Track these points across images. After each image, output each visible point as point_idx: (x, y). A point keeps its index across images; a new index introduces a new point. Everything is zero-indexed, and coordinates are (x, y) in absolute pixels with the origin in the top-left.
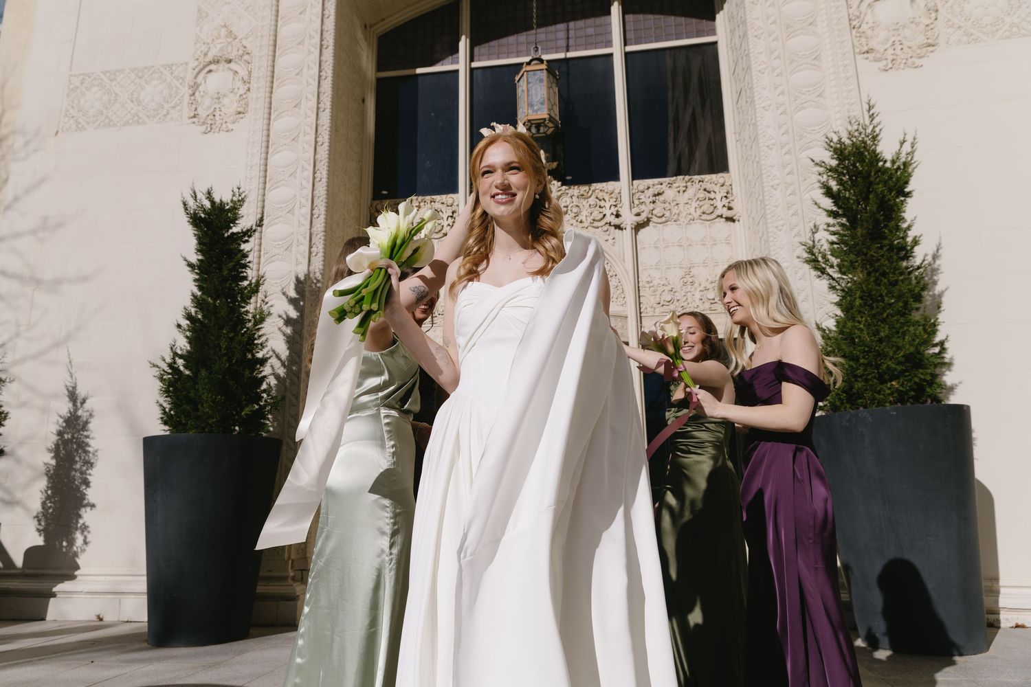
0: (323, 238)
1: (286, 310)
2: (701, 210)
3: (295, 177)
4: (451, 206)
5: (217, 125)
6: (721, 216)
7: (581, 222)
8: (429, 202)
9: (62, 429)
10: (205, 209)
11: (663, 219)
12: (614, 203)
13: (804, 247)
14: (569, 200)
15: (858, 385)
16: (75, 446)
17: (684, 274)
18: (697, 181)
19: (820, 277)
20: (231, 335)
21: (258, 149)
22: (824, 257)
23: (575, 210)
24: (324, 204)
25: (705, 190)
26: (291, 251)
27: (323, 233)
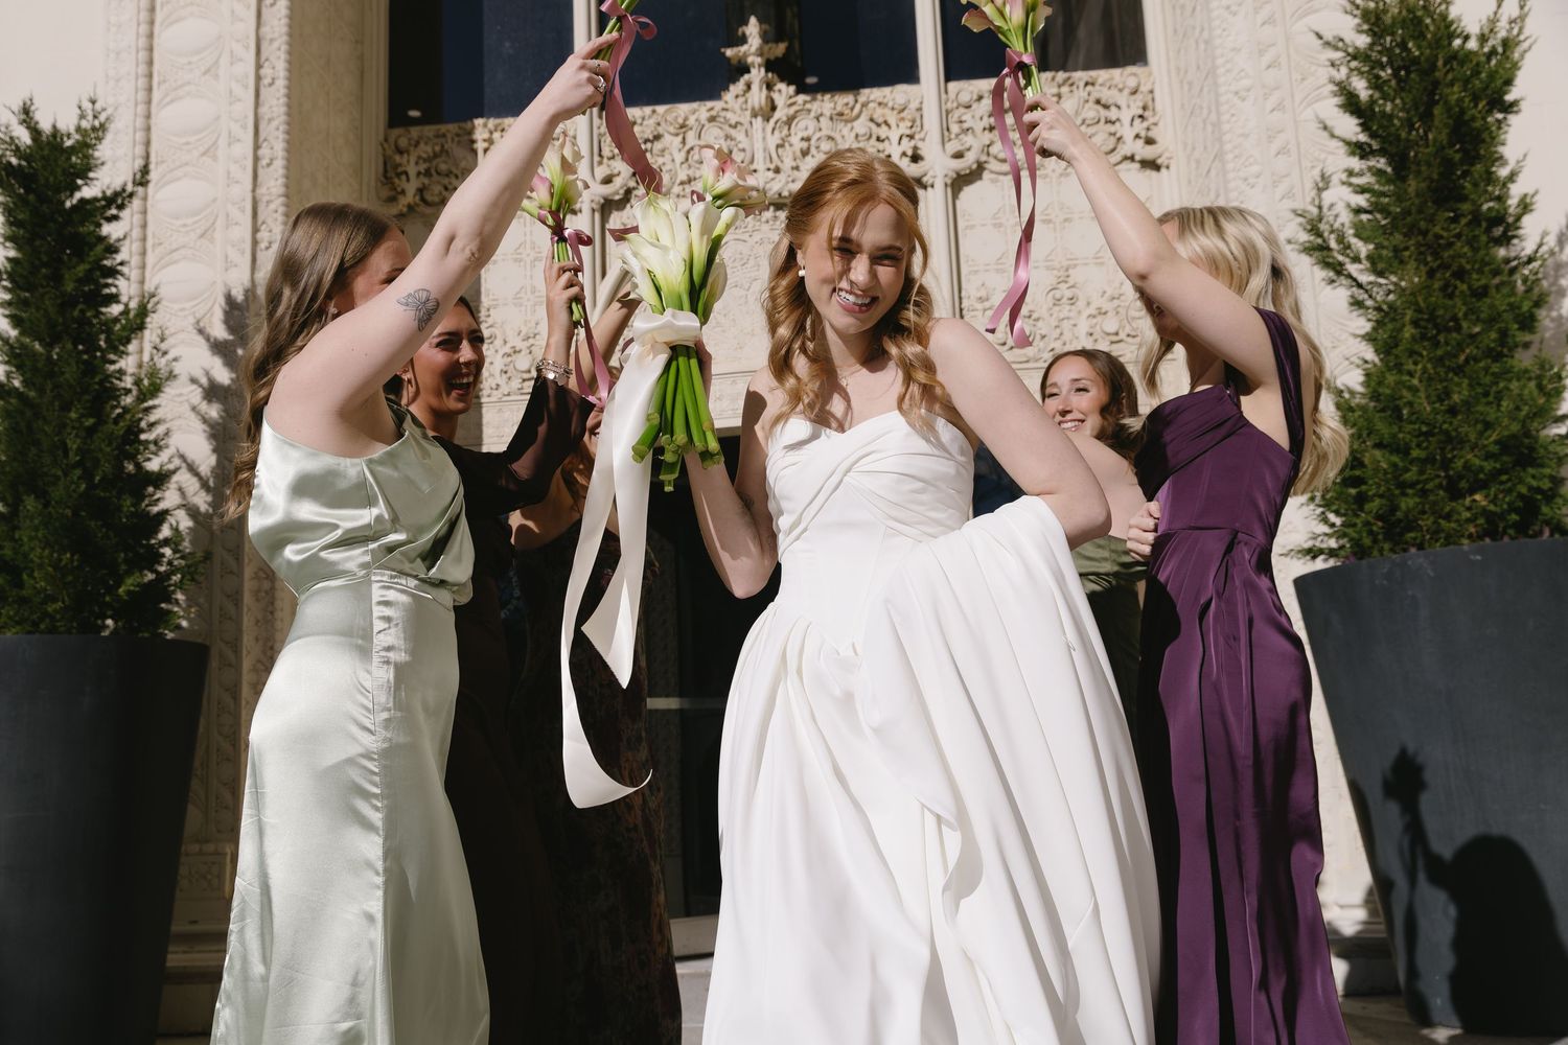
0: (282, 209)
1: (207, 366)
3: (216, 76)
6: (1132, 158)
10: (18, 148)
12: (908, 132)
13: (1301, 220)
14: (812, 124)
15: (1408, 503)
17: (1054, 281)
18: (1082, 84)
19: (1333, 281)
20: (90, 422)
22: (1341, 239)
23: (826, 146)
24: (282, 136)
25: (1098, 102)
26: (212, 240)
27: (282, 199)
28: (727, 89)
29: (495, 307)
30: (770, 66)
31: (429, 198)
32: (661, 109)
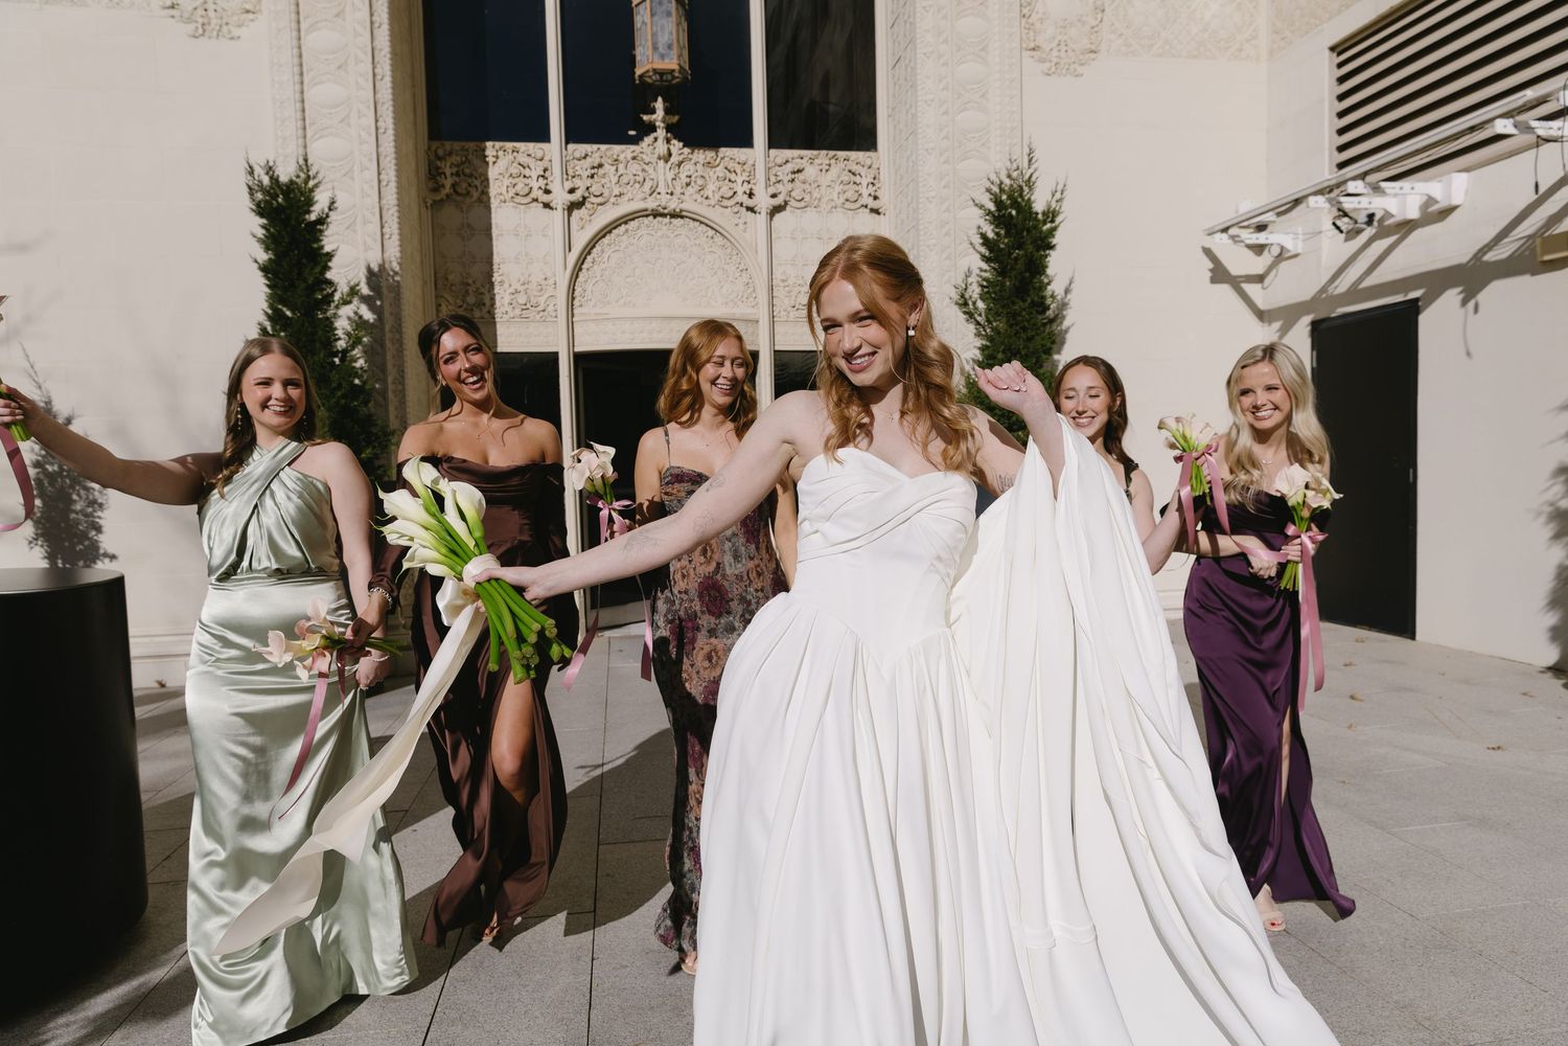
0: (396, 214)
1: (358, 311)
2: (845, 197)
3: (349, 125)
4: (541, 160)
5: (212, 26)
7: (707, 198)
8: (510, 151)
9: (40, 458)
11: (802, 204)
12: (747, 179)
14: (692, 168)
16: (68, 481)
18: (842, 159)
21: (288, 76)
23: (700, 182)
24: (395, 167)
25: (850, 171)
26: (355, 231)
27: (396, 208)
28: (642, 139)
29: (504, 263)
30: (669, 128)
31: (459, 191)
32: (603, 147)
